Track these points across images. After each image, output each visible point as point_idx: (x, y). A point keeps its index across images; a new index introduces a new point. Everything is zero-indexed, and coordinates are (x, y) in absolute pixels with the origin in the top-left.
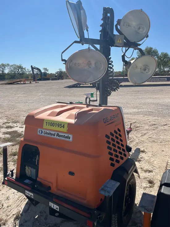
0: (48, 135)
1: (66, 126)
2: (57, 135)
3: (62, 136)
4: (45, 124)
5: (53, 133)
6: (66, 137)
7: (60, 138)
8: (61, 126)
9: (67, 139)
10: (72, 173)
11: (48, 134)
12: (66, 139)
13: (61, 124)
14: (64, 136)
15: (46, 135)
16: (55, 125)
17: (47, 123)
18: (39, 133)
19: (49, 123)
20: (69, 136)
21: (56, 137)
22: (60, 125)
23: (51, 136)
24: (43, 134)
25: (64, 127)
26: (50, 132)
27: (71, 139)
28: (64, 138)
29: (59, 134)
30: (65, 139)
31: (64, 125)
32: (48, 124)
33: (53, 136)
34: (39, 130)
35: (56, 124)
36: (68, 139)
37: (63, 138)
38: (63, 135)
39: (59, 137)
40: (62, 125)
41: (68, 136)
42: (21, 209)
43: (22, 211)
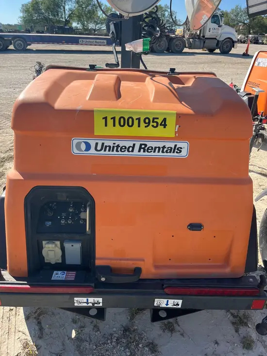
0: (111, 152)
1: (171, 122)
2: (140, 148)
3: (156, 148)
4: (98, 122)
5: (128, 144)
6: (170, 150)
7: (152, 153)
8: (155, 124)
9: (172, 154)
10: (195, 227)
11: (111, 149)
12: (169, 154)
13: (154, 119)
14: (164, 147)
15: (102, 152)
16: (136, 122)
17: (106, 118)
18: (76, 151)
19: (114, 118)
20: (179, 145)
21: (139, 154)
22: (153, 122)
23: (120, 153)
24: (92, 151)
25: (165, 126)
26: (117, 143)
27: (184, 153)
28: (163, 152)
29: (146, 145)
30: (165, 154)
31: (165, 120)
32: (110, 122)
33: (126, 153)
34: (75, 142)
35: (139, 119)
36: (175, 154)
37: (161, 154)
38: (161, 145)
39: (146, 153)
40: (159, 121)
41: (176, 146)
42: (23, 337)
43: (29, 338)
